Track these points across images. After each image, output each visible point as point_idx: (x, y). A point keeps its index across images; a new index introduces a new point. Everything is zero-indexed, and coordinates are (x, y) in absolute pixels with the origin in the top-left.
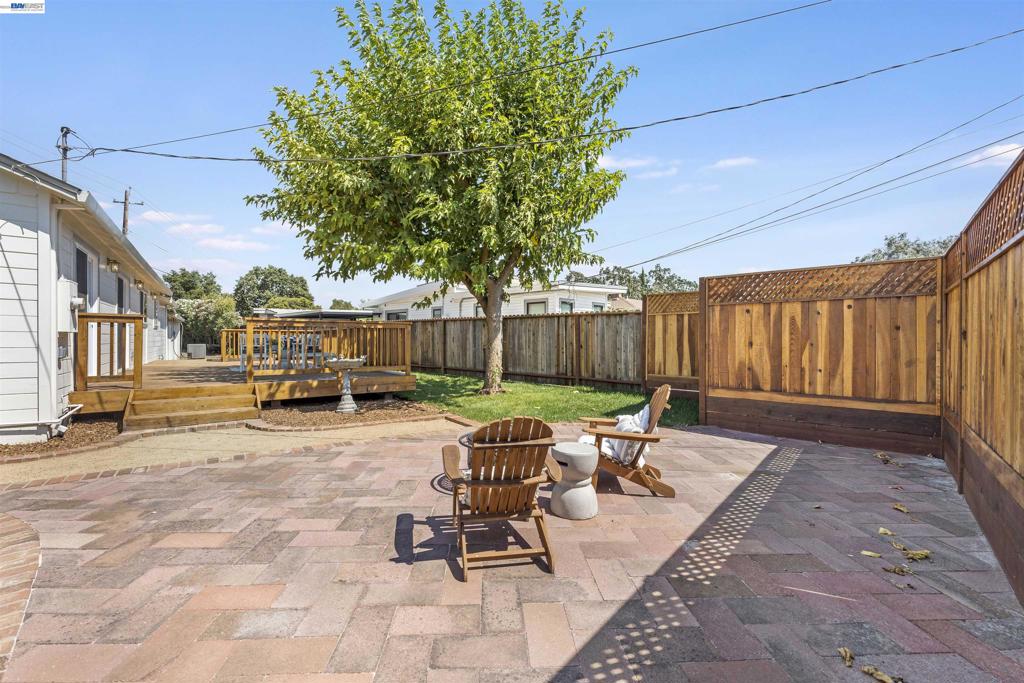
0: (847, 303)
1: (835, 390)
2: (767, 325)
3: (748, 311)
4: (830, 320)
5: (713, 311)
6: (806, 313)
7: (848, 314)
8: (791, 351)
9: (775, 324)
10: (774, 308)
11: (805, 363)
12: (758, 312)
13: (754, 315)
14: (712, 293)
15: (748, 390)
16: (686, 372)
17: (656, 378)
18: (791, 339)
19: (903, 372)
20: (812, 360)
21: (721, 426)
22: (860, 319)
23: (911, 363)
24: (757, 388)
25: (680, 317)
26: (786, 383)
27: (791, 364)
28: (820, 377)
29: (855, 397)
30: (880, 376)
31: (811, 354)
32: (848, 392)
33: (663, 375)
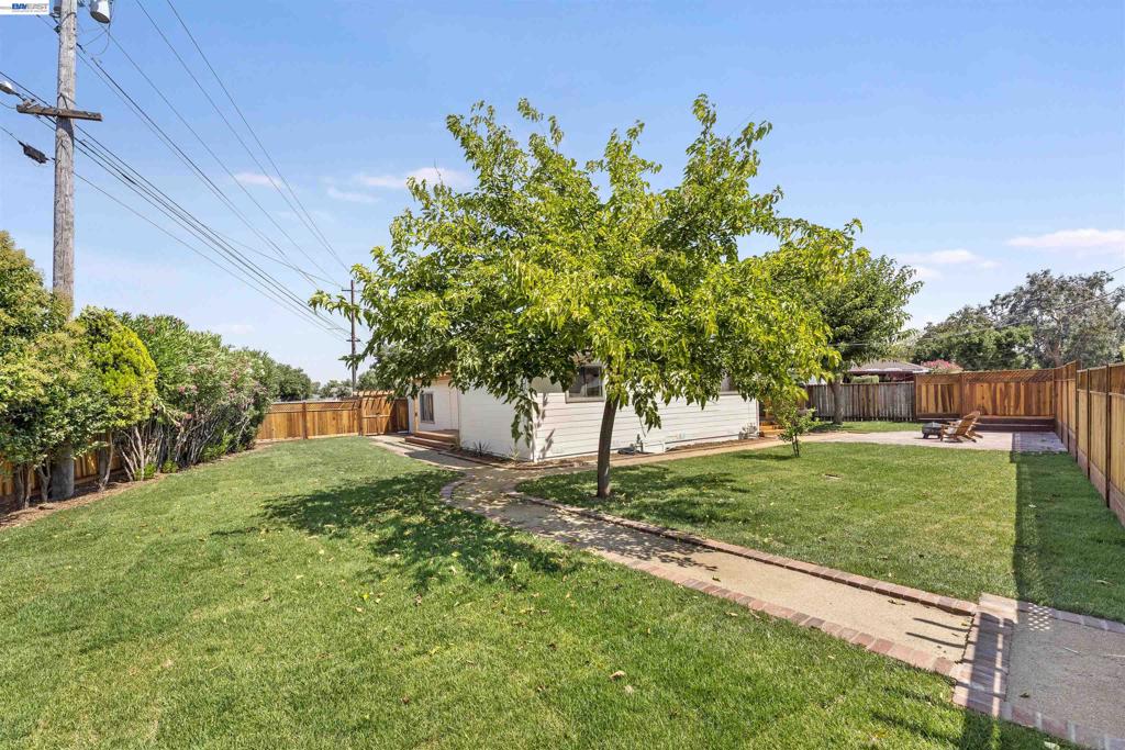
0: (1022, 383)
1: (1018, 412)
2: (990, 390)
4: (1015, 389)
6: (1006, 386)
7: (1022, 387)
8: (1000, 400)
11: (1006, 404)
12: (986, 386)
16: (940, 411)
18: (1000, 396)
19: (1042, 406)
20: (1009, 402)
22: (1027, 389)
23: (1045, 403)
24: (986, 414)
25: (936, 386)
26: (998, 412)
27: (1000, 404)
28: (1012, 409)
29: (1026, 415)
30: (1034, 407)
32: (1023, 413)
33: (927, 413)
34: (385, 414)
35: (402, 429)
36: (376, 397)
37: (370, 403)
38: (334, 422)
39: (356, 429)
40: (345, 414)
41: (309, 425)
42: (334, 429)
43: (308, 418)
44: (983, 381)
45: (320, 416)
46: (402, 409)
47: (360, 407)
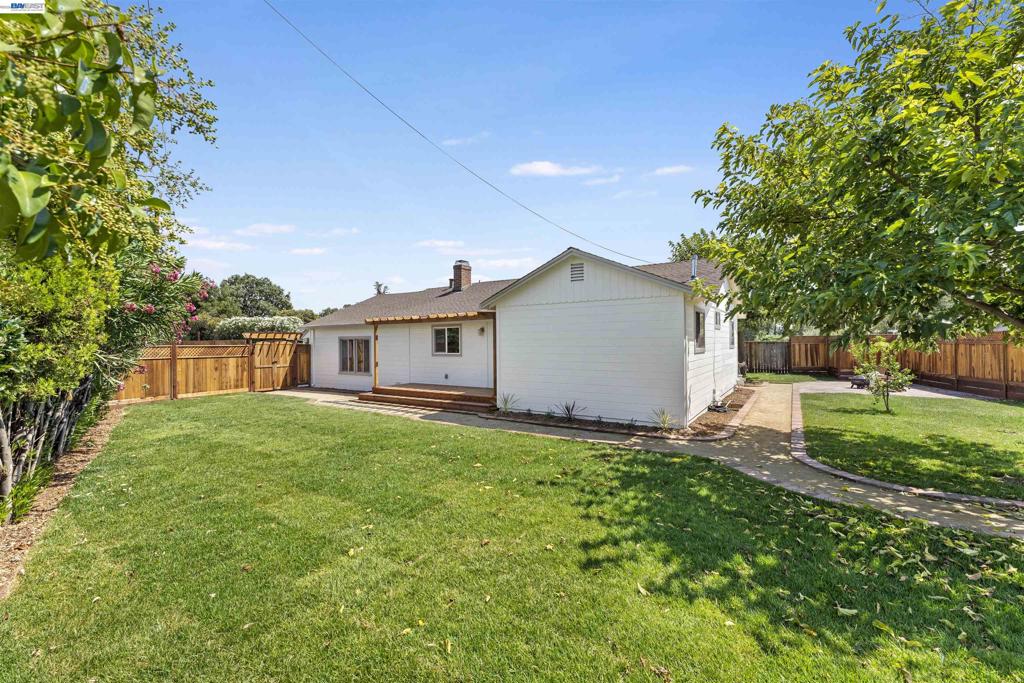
16: (810, 364)
34: (284, 362)
35: (303, 382)
36: (274, 340)
37: (265, 348)
38: (217, 374)
39: (245, 383)
40: (232, 362)
41: (180, 378)
42: (216, 383)
43: (179, 369)
45: (195, 364)
46: (303, 357)
47: (252, 353)
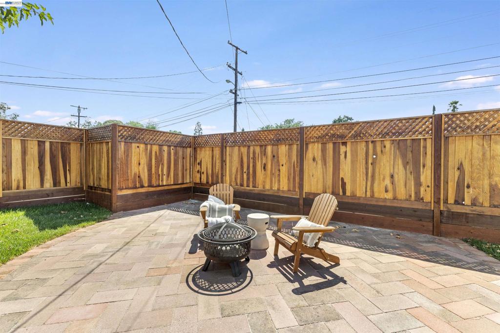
0: (172, 148)
1: (169, 182)
2: (146, 154)
3: (138, 147)
4: (168, 154)
5: (120, 144)
6: (160, 150)
7: (172, 153)
8: (155, 167)
9: (149, 154)
10: (149, 146)
11: (160, 173)
12: (143, 148)
13: (141, 149)
14: (120, 134)
15: (139, 188)
17: (14, 193)
18: (155, 162)
19: (184, 173)
20: (162, 171)
21: (124, 210)
22: (176, 154)
23: (186, 170)
24: (142, 187)
25: (41, 144)
26: (153, 182)
27: (155, 173)
28: (165, 177)
29: (174, 184)
30: (180, 175)
31: (162, 168)
32: (172, 182)
33: (22, 190)
44: (139, 141)
